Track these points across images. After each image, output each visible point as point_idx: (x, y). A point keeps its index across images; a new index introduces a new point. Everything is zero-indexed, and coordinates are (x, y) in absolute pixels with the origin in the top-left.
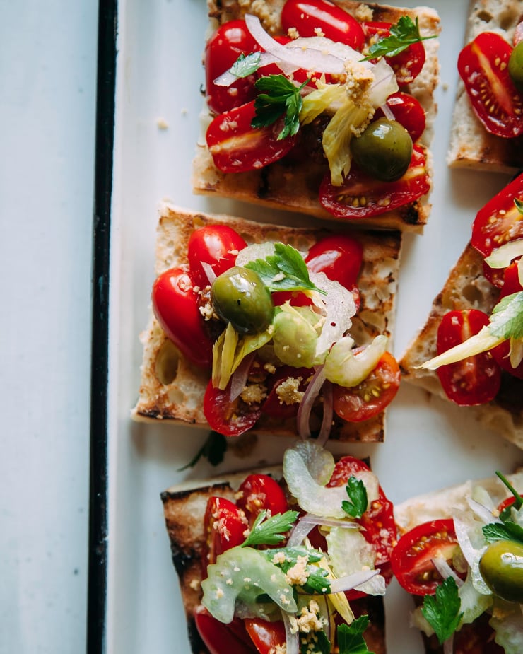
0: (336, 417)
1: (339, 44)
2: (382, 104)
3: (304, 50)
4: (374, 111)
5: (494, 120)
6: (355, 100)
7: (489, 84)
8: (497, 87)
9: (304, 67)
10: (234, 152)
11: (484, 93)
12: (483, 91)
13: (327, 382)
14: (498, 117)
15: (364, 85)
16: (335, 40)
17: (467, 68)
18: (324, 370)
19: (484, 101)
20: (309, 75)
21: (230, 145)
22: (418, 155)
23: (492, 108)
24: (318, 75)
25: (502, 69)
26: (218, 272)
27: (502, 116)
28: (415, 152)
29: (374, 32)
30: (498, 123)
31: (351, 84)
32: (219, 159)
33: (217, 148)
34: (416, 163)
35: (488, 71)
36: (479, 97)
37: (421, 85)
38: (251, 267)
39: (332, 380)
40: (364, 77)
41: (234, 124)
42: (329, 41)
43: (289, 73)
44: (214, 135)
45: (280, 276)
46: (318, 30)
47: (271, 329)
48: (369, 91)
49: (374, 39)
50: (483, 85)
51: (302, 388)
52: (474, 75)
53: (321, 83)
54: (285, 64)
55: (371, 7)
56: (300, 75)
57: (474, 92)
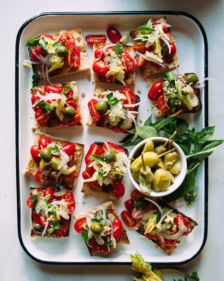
0: (63, 180)
1: (55, 93)
2: (65, 103)
3: (48, 96)
4: (64, 105)
6: (59, 103)
9: (49, 99)
13: (62, 173)
15: (60, 100)
16: (54, 93)
18: (61, 171)
20: (50, 101)
21: (40, 118)
22: (77, 112)
24: (51, 101)
26: (43, 147)
28: (76, 112)
29: (62, 89)
31: (57, 101)
32: (39, 121)
33: (38, 119)
34: (76, 114)
35: (93, 107)
37: (75, 97)
38: (50, 148)
39: (63, 173)
40: (59, 98)
41: (39, 114)
42: (53, 93)
43: (46, 101)
44: (37, 117)
45: (55, 151)
46: (51, 91)
47: (51, 162)
48: (61, 101)
49: (63, 90)
51: (56, 174)
53: (52, 102)
54: (45, 100)
55: (61, 84)
56: (48, 101)
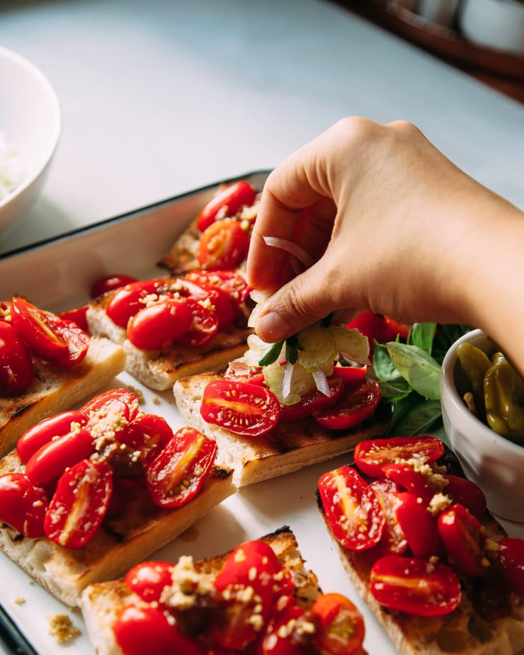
5: (253, 427)
7: (233, 411)
8: (240, 407)
10: (78, 523)
11: (234, 419)
12: (233, 419)
14: (255, 423)
17: (211, 415)
19: (238, 423)
23: (247, 422)
25: (234, 395)
27: (257, 420)
30: (258, 425)
35: (227, 404)
36: (233, 423)
50: (230, 416)
52: (219, 415)
57: (227, 424)
